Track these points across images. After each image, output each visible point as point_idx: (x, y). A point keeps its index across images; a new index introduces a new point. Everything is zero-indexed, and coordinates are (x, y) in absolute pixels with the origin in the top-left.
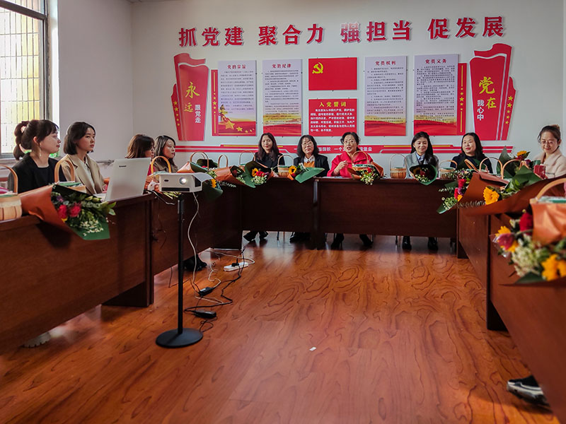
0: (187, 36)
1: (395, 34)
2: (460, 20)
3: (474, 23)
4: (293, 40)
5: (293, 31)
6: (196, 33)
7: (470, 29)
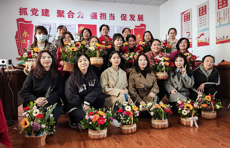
0: (23, 11)
1: (110, 18)
2: (130, 15)
3: (135, 16)
4: (72, 16)
5: (71, 13)
6: (27, 10)
7: (133, 18)
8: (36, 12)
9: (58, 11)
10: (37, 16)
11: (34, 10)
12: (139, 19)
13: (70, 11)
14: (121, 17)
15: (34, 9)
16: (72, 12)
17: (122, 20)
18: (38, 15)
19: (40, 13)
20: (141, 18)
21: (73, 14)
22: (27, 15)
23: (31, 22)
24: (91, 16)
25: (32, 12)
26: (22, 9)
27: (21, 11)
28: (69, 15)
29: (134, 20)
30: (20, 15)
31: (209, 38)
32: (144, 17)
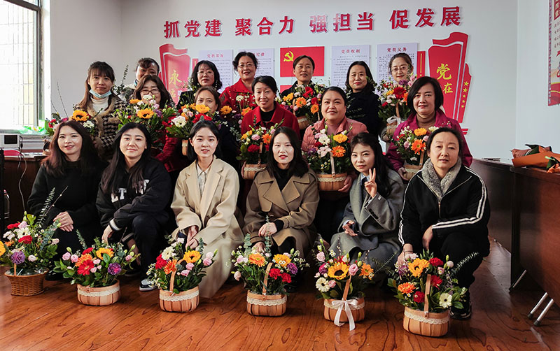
0: (171, 29)
1: (360, 24)
2: (419, 11)
3: (433, 13)
5: (266, 23)
6: (179, 25)
7: (429, 19)
8: (195, 28)
9: (238, 21)
10: (197, 38)
11: (192, 24)
12: (448, 21)
13: (265, 19)
14: (393, 19)
15: (192, 21)
17: (393, 28)
18: (198, 35)
19: (202, 30)
20: (454, 15)
21: (270, 26)
22: (178, 36)
23: (185, 51)
24: (311, 25)
25: (189, 28)
26: (169, 23)
27: (167, 28)
28: (261, 28)
29: (431, 25)
32: (462, 13)
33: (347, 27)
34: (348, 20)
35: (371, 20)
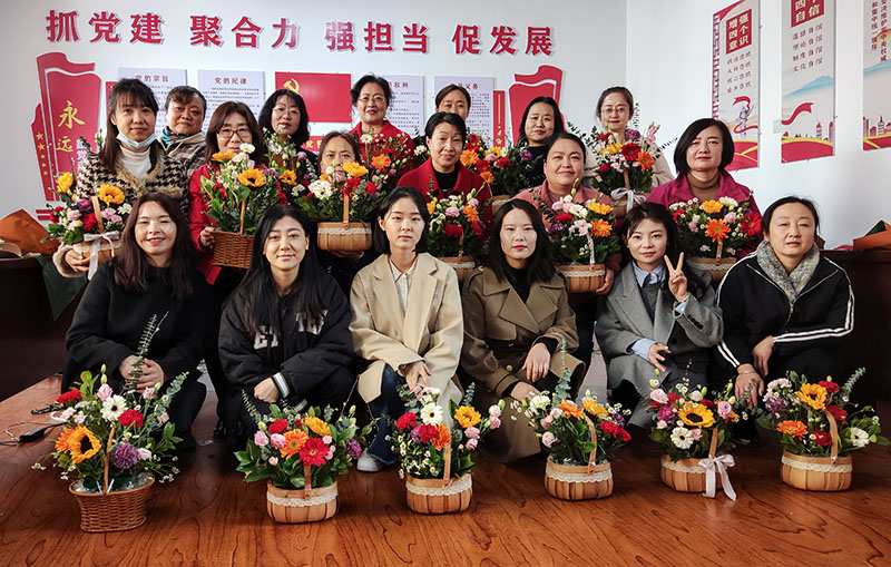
0: (61, 25)
1: (407, 43)
2: (495, 29)
3: (514, 34)
4: (249, 40)
5: (248, 26)
6: (77, 20)
7: (509, 43)
8: (110, 26)
9: (194, 18)
10: (116, 44)
11: (104, 19)
12: (535, 48)
13: (245, 20)
14: (456, 37)
15: (104, 13)
16: (249, 23)
17: (458, 52)
18: (116, 40)
19: (124, 29)
20: (544, 39)
21: (255, 32)
22: (76, 38)
23: (91, 67)
24: (328, 38)
25: (98, 25)
26: (57, 15)
27: (52, 23)
28: (238, 36)
29: (512, 51)
30: (52, 39)
31: (831, 124)
32: (555, 38)
33: (386, 46)
34: (388, 34)
35: (424, 37)
